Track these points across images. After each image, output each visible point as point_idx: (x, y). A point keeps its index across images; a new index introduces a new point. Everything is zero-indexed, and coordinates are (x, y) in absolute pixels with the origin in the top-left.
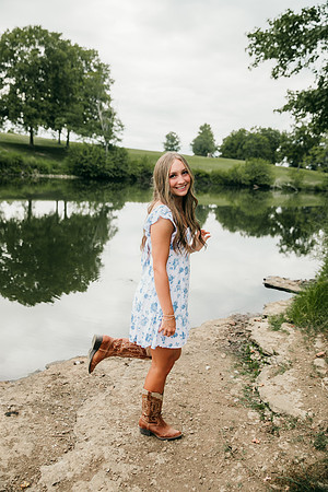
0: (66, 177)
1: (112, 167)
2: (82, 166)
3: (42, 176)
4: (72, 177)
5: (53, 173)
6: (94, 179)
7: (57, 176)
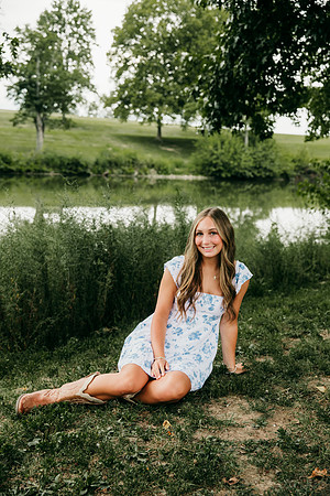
0: (192, 177)
1: (251, 164)
2: (211, 164)
3: (161, 177)
4: (200, 178)
5: (175, 173)
6: (227, 179)
7: (179, 177)
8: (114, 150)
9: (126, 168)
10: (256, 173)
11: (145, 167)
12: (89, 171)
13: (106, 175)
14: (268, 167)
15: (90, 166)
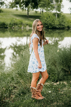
1: (58, 23)
9: (19, 26)
10: (59, 26)
11: (25, 25)
12: (8, 27)
13: (13, 28)
14: (63, 24)
15: (8, 25)
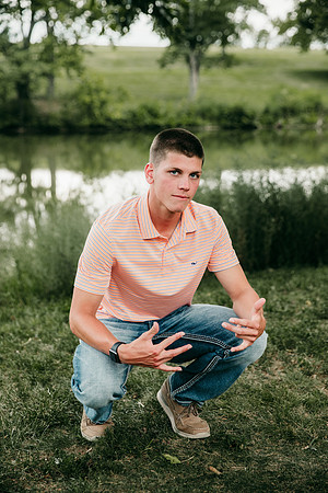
8: (291, 92)
9: (307, 117)
12: (256, 123)
15: (258, 116)
